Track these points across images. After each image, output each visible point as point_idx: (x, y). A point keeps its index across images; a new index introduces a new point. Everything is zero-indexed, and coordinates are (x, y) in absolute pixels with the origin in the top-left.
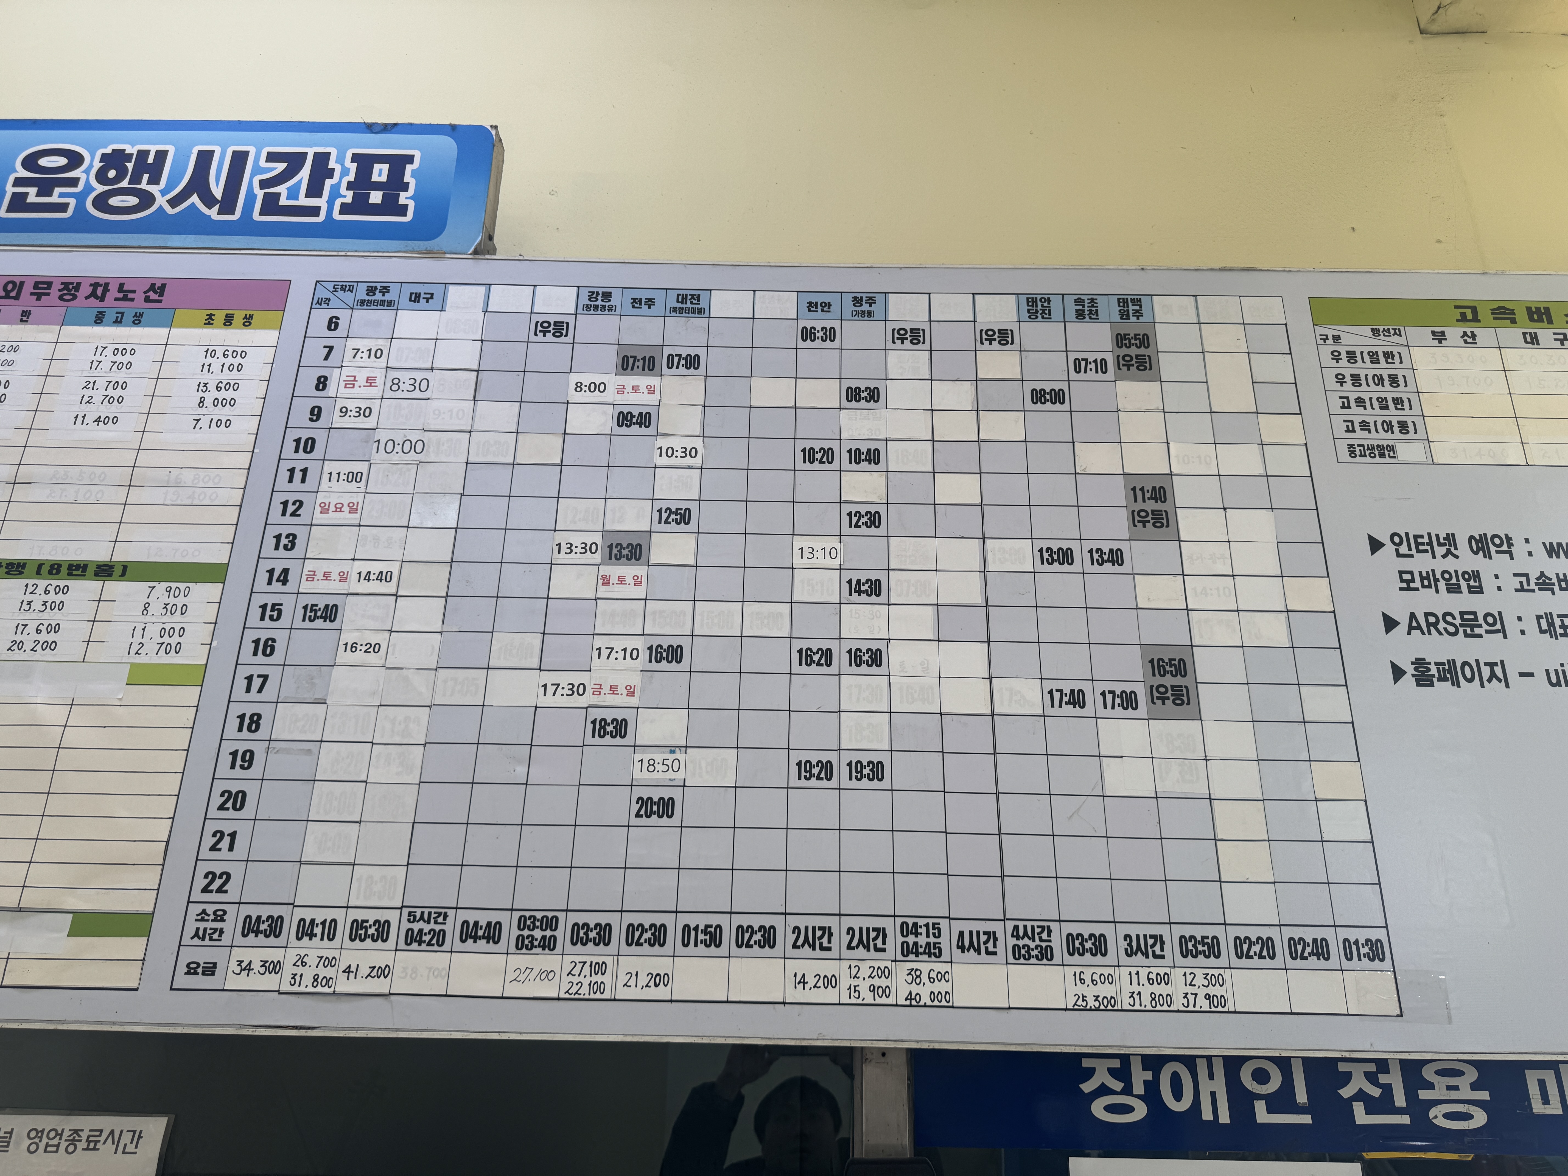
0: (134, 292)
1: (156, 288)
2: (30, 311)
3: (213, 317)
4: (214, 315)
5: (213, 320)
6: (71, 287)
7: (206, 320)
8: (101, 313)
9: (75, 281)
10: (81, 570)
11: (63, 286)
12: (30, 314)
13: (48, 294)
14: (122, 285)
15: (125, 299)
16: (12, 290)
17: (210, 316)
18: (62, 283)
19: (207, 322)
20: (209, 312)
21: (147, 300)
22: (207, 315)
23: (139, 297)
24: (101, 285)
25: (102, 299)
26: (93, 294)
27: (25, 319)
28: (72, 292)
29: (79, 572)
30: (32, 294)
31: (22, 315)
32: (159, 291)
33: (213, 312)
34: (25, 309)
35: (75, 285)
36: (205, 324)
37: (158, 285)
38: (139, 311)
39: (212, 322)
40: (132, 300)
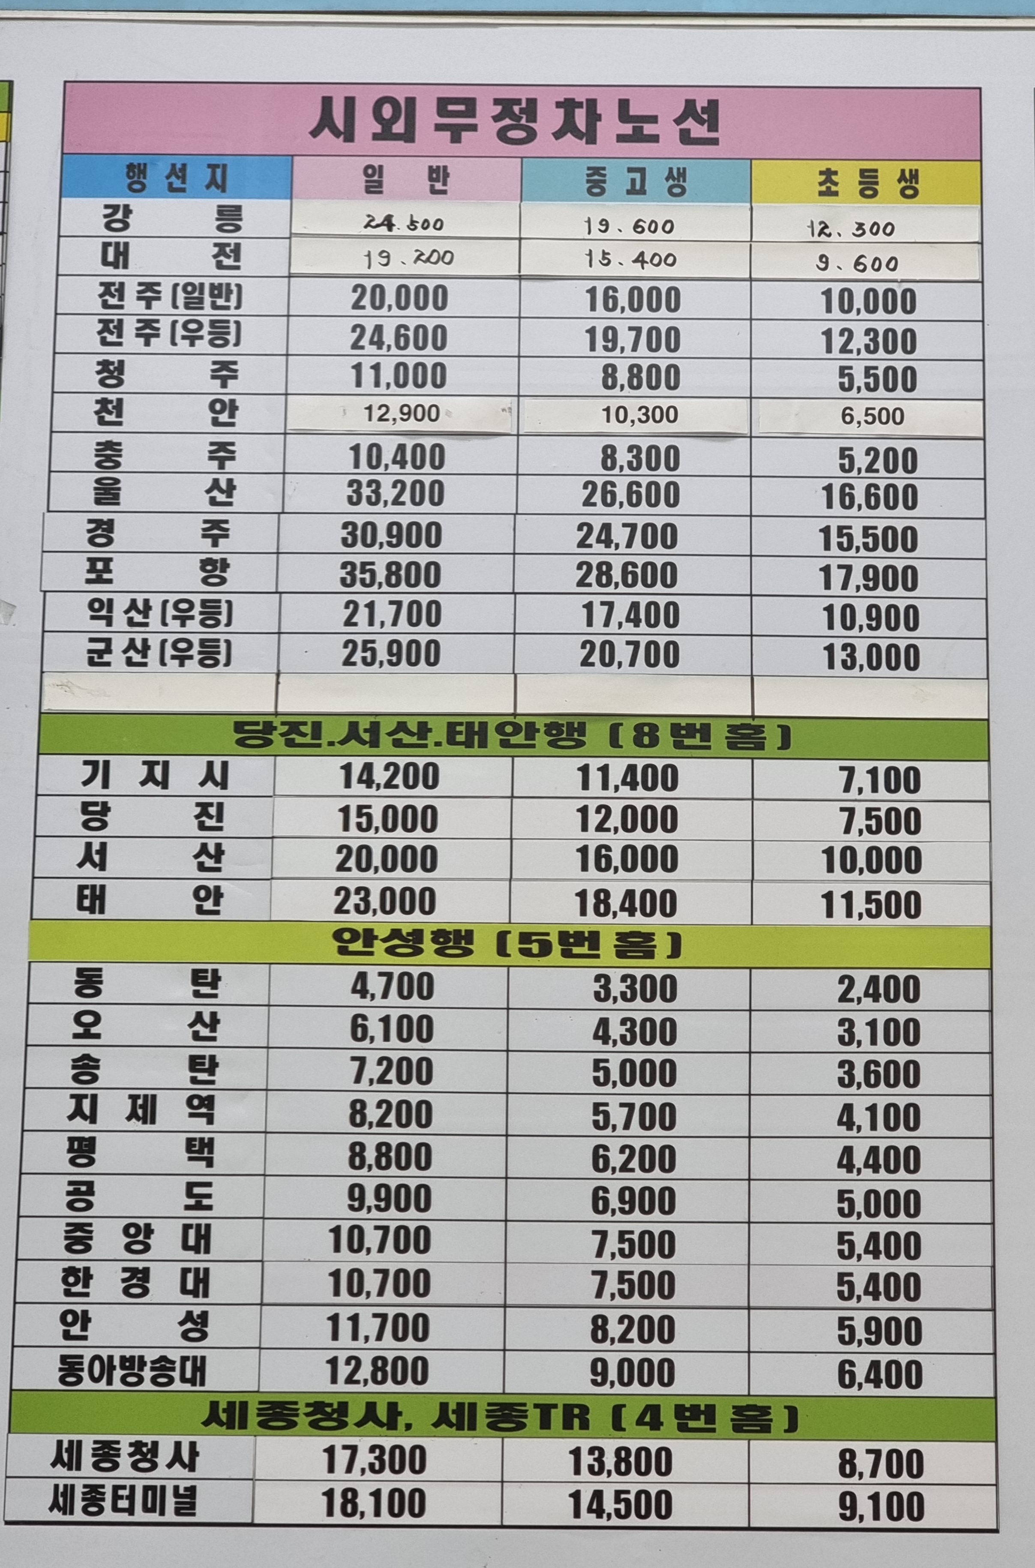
0: (653, 119)
1: (699, 111)
2: (445, 168)
3: (834, 178)
4: (836, 173)
5: (836, 184)
6: (516, 109)
7: (821, 184)
8: (596, 171)
9: (523, 95)
10: (698, 735)
11: (499, 108)
12: (446, 175)
13: (473, 128)
14: (624, 105)
15: (638, 136)
16: (395, 118)
17: (828, 175)
18: (497, 102)
19: (823, 188)
20: (824, 166)
21: (686, 138)
22: (821, 173)
23: (668, 130)
24: (580, 105)
25: (590, 137)
26: (568, 127)
27: (439, 186)
28: (523, 121)
29: (697, 741)
30: (439, 127)
31: (431, 179)
32: (705, 117)
33: (833, 166)
34: (435, 162)
35: (524, 105)
36: (821, 194)
37: (701, 104)
38: (676, 165)
39: (834, 188)
40: (655, 139)
